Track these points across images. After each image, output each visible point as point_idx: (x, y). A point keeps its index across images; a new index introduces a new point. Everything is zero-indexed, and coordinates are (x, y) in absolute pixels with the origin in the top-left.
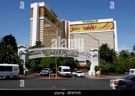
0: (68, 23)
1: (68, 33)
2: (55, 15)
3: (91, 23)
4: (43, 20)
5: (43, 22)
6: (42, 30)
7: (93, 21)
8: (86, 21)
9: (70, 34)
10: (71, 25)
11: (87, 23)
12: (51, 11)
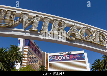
0: (47, 55)
1: (48, 63)
2: (37, 47)
3: (66, 54)
4: (27, 49)
7: (68, 53)
8: (61, 53)
9: (49, 63)
10: (50, 56)
12: (35, 43)
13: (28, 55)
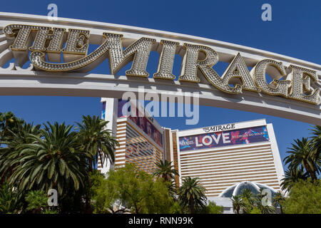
0: (174, 134)
1: (177, 154)
2: (150, 118)
3: (220, 130)
4: (125, 124)
5: (125, 128)
6: (123, 144)
7: (226, 126)
8: (210, 128)
9: (181, 155)
10: (181, 138)
11: (213, 131)
13: (126, 137)
